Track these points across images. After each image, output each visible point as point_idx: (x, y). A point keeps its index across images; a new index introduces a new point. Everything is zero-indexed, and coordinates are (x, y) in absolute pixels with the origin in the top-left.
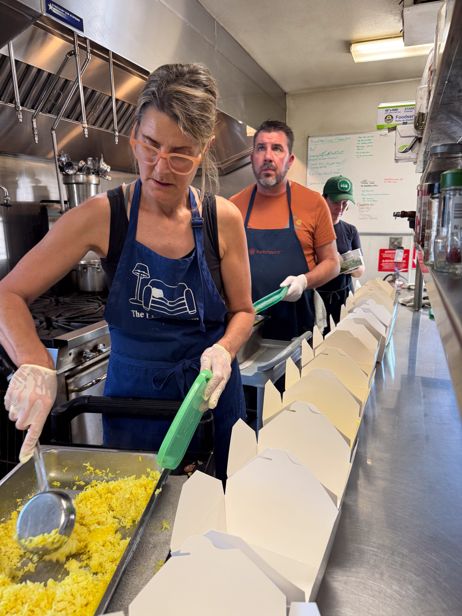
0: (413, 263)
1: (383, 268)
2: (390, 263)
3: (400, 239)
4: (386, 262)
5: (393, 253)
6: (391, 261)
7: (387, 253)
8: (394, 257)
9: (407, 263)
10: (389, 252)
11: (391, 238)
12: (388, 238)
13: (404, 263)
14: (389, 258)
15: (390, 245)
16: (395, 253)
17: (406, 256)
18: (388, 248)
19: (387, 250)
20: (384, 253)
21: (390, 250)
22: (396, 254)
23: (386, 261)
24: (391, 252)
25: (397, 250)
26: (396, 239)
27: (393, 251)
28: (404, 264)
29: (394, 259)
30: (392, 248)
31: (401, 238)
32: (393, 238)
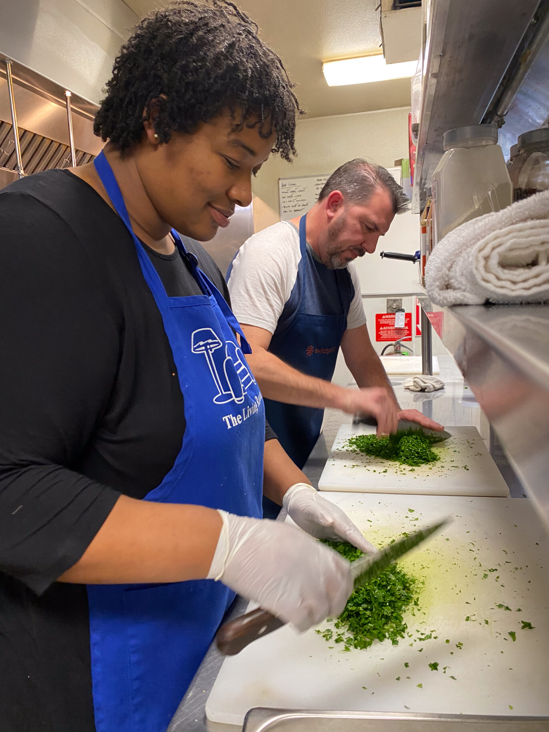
0: (417, 329)
1: (381, 337)
2: (389, 331)
3: (399, 301)
4: (385, 330)
5: (392, 318)
6: (391, 328)
7: (385, 319)
8: (394, 323)
9: (410, 330)
10: (387, 317)
11: (388, 300)
12: (385, 299)
13: (406, 329)
14: (387, 325)
15: (388, 308)
16: (394, 318)
17: (408, 321)
18: (386, 313)
19: (385, 315)
20: (381, 318)
21: (387, 314)
22: (396, 319)
23: (384, 328)
24: (390, 317)
25: (397, 314)
26: (395, 301)
27: (392, 316)
28: (407, 331)
29: (394, 326)
30: (390, 312)
31: (401, 300)
32: (391, 300)
